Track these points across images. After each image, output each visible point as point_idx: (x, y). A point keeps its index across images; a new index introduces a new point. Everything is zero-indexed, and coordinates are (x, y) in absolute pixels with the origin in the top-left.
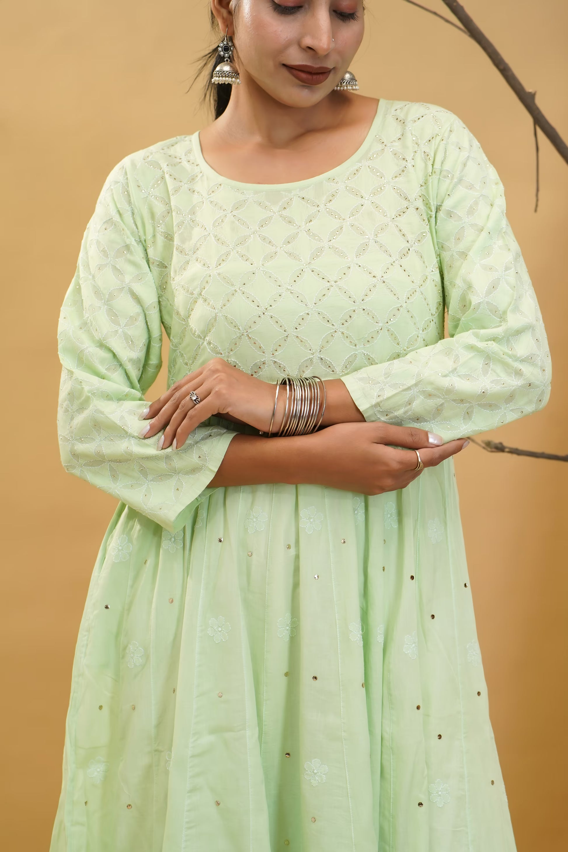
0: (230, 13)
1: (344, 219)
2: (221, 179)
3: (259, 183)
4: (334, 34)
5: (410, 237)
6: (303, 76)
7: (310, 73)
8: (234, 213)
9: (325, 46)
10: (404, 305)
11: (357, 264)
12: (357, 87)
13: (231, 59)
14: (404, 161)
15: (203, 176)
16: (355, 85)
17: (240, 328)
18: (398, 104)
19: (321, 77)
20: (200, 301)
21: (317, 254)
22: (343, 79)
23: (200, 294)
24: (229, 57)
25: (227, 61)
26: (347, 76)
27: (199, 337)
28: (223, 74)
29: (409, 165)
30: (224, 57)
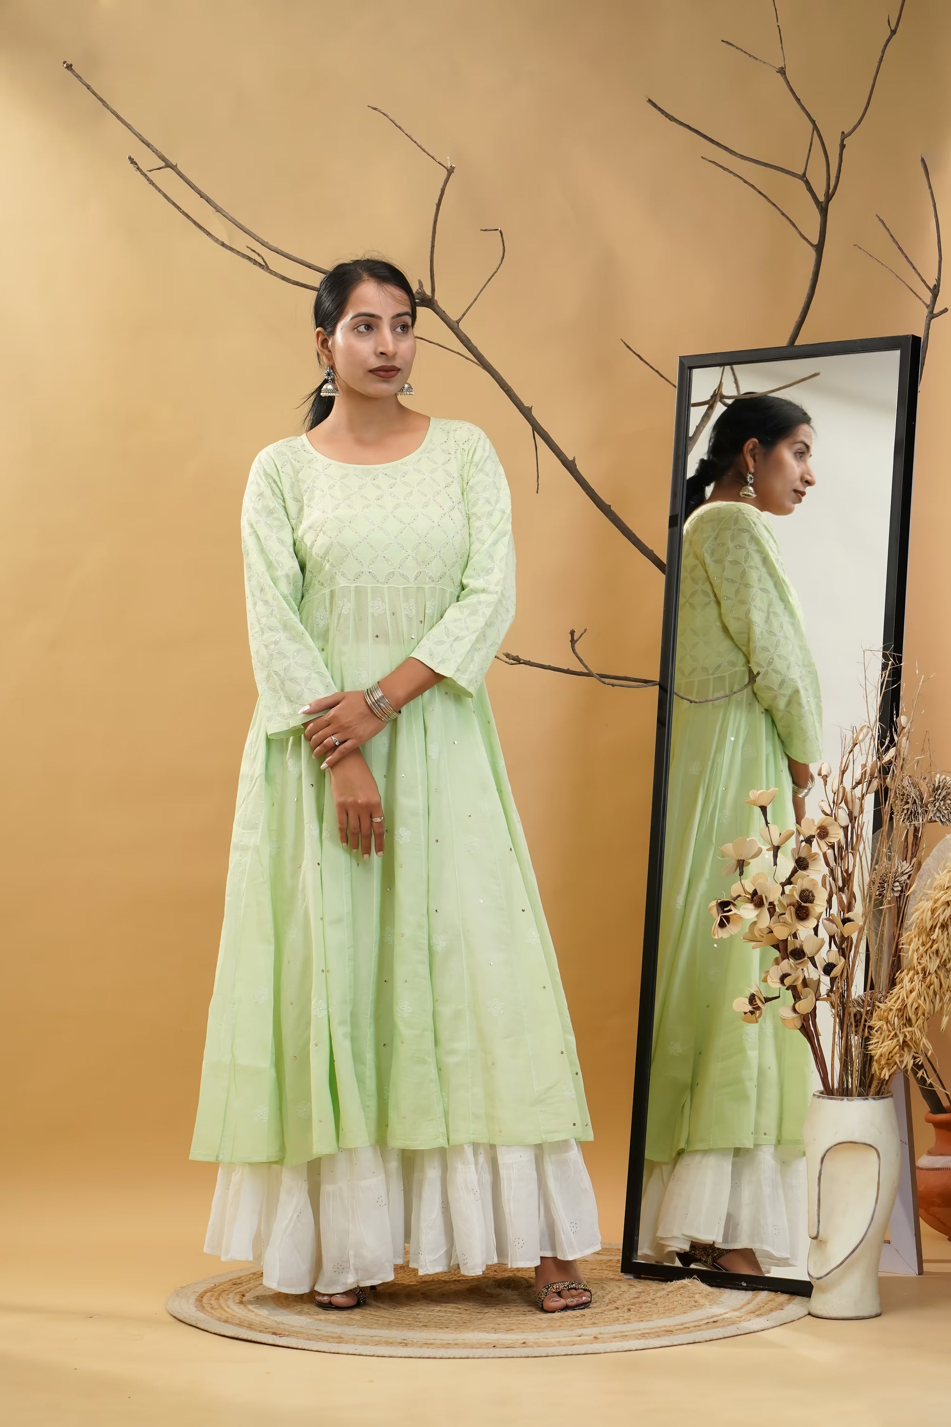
0: (330, 351)
1: (413, 487)
2: (331, 461)
3: (358, 464)
4: (395, 345)
5: (454, 500)
6: (382, 373)
7: (387, 371)
8: (342, 481)
9: (392, 350)
10: (451, 541)
11: (422, 514)
12: (413, 393)
13: (333, 381)
14: (450, 455)
15: (317, 460)
16: (412, 392)
17: (348, 549)
18: (444, 421)
19: (392, 373)
20: (321, 534)
21: (397, 506)
22: (404, 387)
23: (321, 530)
24: (331, 380)
25: (330, 382)
26: (406, 386)
27: (321, 557)
28: (328, 391)
29: (453, 457)
30: (328, 380)
